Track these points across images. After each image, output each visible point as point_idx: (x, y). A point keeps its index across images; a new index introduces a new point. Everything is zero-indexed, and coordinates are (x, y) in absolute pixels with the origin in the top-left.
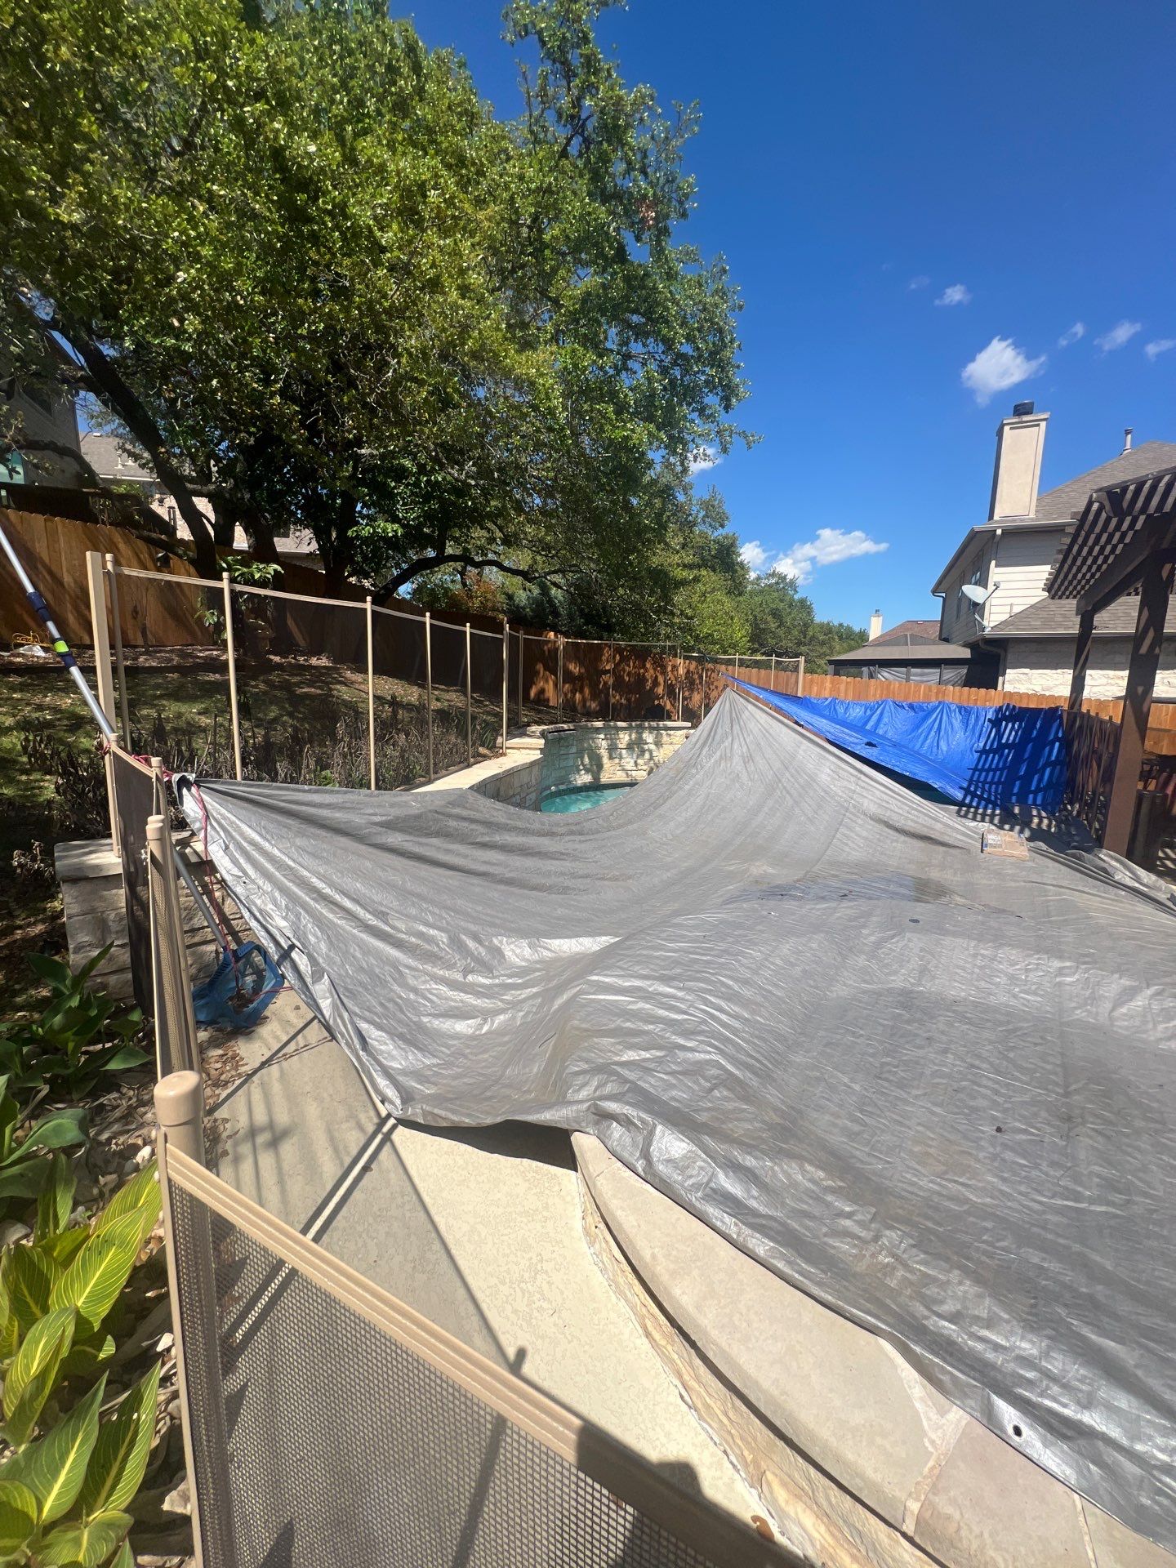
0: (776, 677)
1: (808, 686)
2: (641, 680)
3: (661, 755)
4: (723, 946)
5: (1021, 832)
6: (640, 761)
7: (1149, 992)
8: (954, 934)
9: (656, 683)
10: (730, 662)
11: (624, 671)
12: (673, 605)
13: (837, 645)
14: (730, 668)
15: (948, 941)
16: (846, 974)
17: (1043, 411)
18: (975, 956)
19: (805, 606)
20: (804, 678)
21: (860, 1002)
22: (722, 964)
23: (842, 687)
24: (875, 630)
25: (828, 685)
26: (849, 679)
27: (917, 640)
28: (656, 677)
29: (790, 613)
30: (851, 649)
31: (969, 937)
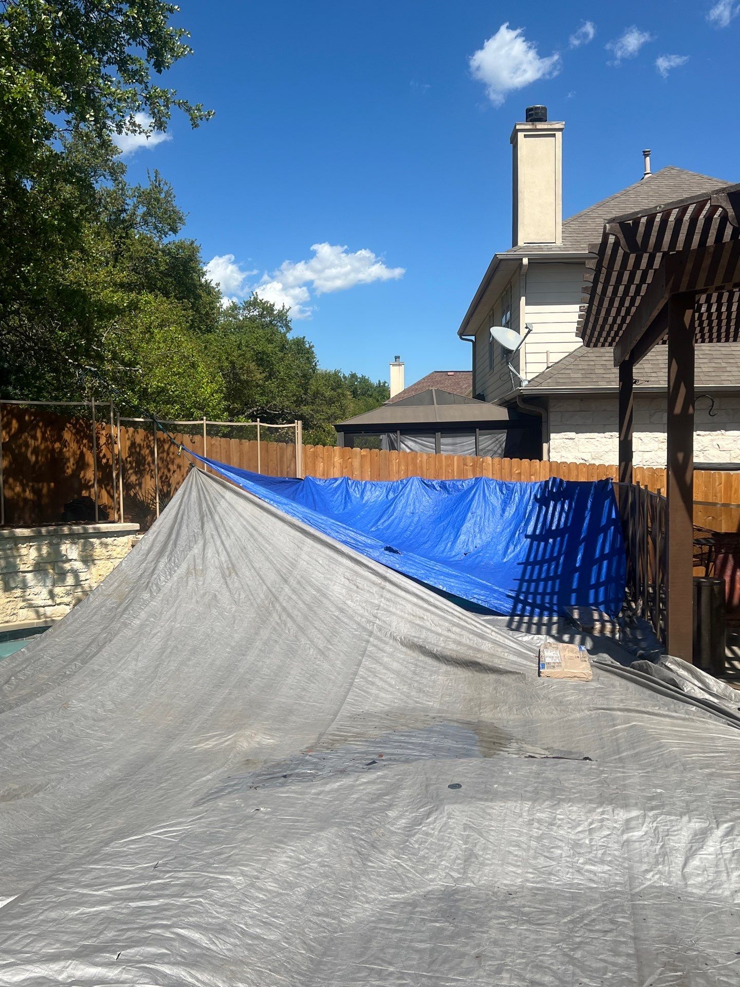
0: (266, 450)
1: (310, 462)
2: (56, 461)
3: (92, 577)
4: (184, 876)
5: (583, 643)
6: (58, 590)
7: (720, 832)
8: (505, 797)
9: (81, 464)
10: (196, 430)
11: (27, 445)
12: (100, 344)
13: (351, 405)
14: (197, 438)
15: (497, 808)
16: (368, 883)
17: (559, 120)
18: (530, 823)
19: (302, 350)
20: (304, 451)
21: (389, 922)
22: (186, 906)
23: (356, 463)
24: (397, 384)
25: (337, 460)
26: (364, 452)
27: (444, 398)
28: (82, 455)
29: (282, 359)
30: (369, 408)
31: (523, 798)
